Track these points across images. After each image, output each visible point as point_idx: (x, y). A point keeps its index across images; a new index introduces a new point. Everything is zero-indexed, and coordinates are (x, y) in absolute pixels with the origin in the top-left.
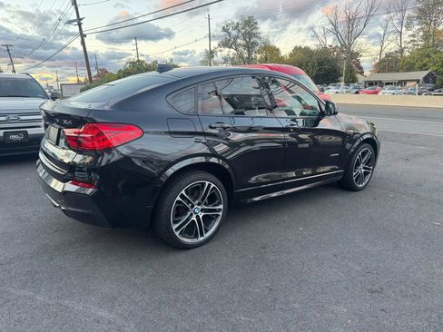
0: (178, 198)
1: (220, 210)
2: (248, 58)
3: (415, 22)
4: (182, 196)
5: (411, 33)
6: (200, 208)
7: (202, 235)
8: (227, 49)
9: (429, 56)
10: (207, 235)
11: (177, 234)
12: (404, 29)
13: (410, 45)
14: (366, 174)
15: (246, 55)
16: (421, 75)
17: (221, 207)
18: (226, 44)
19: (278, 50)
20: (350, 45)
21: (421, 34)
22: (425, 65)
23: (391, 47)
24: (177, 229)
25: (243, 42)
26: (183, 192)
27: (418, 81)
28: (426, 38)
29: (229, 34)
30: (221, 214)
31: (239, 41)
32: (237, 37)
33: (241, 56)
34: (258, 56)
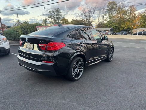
0: (74, 65)
1: (83, 68)
2: (58, 22)
3: (107, 14)
4: (75, 65)
5: (106, 16)
6: (78, 68)
7: (79, 76)
8: (51, 19)
9: (111, 23)
10: (80, 76)
11: (73, 76)
12: (104, 15)
13: (106, 20)
14: (112, 56)
15: (57, 21)
16: (110, 29)
17: (83, 67)
18: (50, 17)
19: (67, 20)
20: (89, 19)
21: (109, 17)
22: (110, 26)
23: (101, 20)
24: (73, 75)
25: (56, 17)
26: (75, 63)
27: (109, 31)
28: (110, 18)
29: (51, 14)
30: (83, 70)
31: (55, 17)
32: (54, 15)
33: (55, 21)
34: (61, 22)
